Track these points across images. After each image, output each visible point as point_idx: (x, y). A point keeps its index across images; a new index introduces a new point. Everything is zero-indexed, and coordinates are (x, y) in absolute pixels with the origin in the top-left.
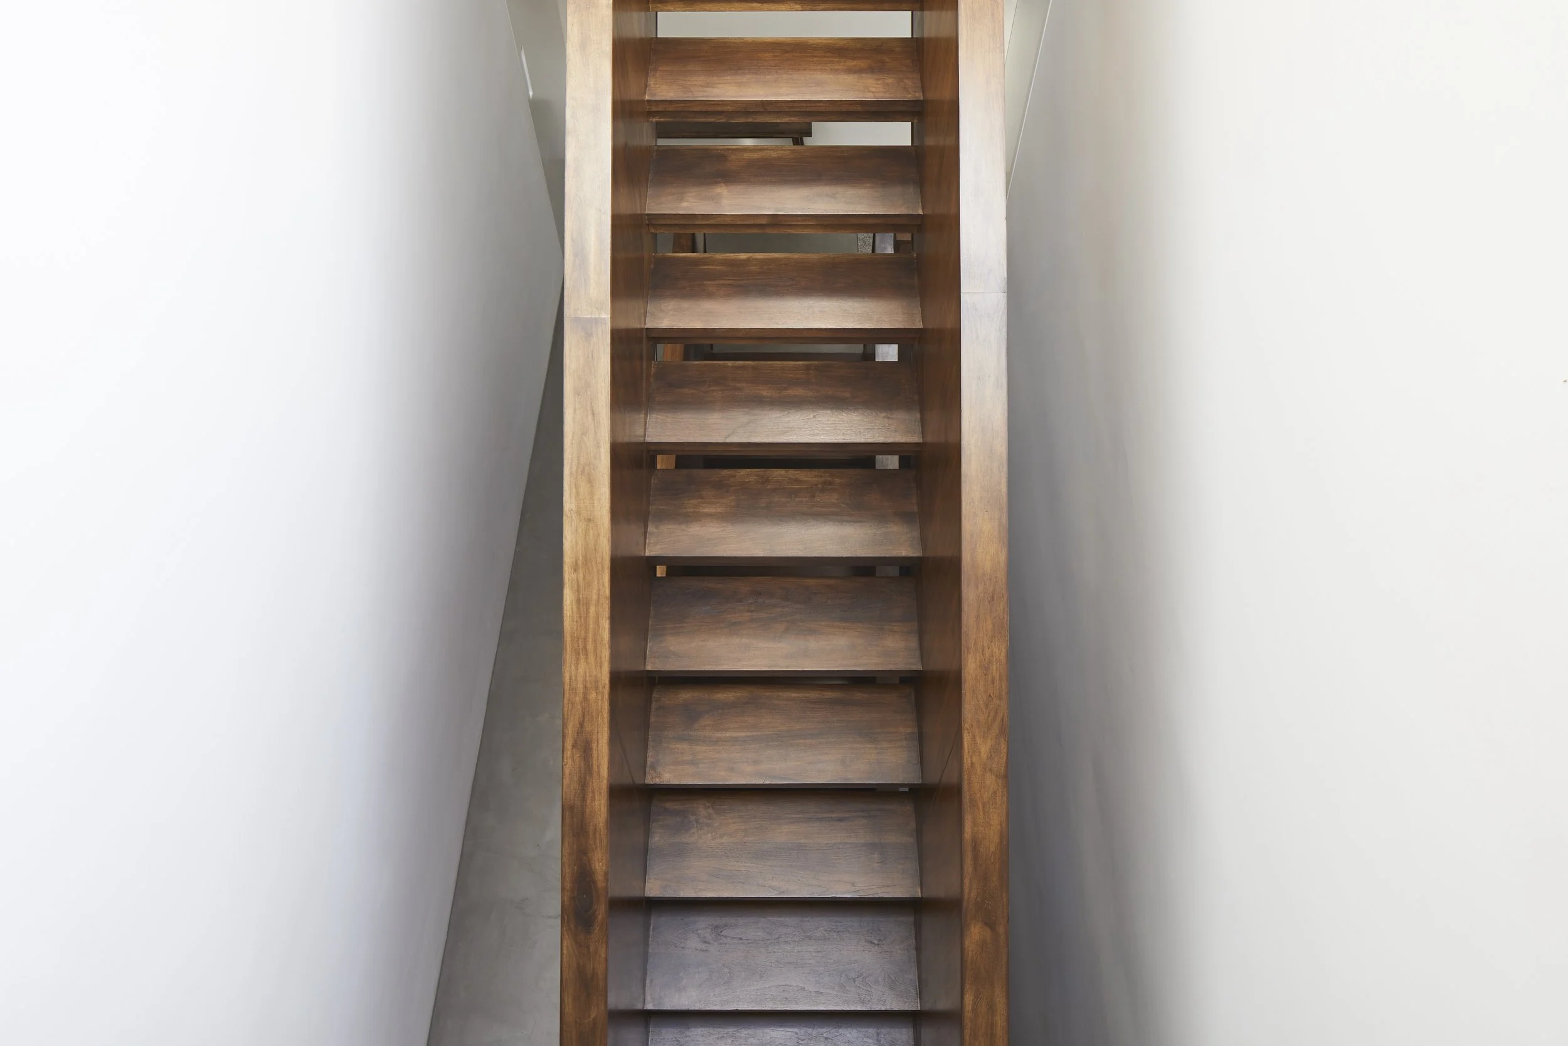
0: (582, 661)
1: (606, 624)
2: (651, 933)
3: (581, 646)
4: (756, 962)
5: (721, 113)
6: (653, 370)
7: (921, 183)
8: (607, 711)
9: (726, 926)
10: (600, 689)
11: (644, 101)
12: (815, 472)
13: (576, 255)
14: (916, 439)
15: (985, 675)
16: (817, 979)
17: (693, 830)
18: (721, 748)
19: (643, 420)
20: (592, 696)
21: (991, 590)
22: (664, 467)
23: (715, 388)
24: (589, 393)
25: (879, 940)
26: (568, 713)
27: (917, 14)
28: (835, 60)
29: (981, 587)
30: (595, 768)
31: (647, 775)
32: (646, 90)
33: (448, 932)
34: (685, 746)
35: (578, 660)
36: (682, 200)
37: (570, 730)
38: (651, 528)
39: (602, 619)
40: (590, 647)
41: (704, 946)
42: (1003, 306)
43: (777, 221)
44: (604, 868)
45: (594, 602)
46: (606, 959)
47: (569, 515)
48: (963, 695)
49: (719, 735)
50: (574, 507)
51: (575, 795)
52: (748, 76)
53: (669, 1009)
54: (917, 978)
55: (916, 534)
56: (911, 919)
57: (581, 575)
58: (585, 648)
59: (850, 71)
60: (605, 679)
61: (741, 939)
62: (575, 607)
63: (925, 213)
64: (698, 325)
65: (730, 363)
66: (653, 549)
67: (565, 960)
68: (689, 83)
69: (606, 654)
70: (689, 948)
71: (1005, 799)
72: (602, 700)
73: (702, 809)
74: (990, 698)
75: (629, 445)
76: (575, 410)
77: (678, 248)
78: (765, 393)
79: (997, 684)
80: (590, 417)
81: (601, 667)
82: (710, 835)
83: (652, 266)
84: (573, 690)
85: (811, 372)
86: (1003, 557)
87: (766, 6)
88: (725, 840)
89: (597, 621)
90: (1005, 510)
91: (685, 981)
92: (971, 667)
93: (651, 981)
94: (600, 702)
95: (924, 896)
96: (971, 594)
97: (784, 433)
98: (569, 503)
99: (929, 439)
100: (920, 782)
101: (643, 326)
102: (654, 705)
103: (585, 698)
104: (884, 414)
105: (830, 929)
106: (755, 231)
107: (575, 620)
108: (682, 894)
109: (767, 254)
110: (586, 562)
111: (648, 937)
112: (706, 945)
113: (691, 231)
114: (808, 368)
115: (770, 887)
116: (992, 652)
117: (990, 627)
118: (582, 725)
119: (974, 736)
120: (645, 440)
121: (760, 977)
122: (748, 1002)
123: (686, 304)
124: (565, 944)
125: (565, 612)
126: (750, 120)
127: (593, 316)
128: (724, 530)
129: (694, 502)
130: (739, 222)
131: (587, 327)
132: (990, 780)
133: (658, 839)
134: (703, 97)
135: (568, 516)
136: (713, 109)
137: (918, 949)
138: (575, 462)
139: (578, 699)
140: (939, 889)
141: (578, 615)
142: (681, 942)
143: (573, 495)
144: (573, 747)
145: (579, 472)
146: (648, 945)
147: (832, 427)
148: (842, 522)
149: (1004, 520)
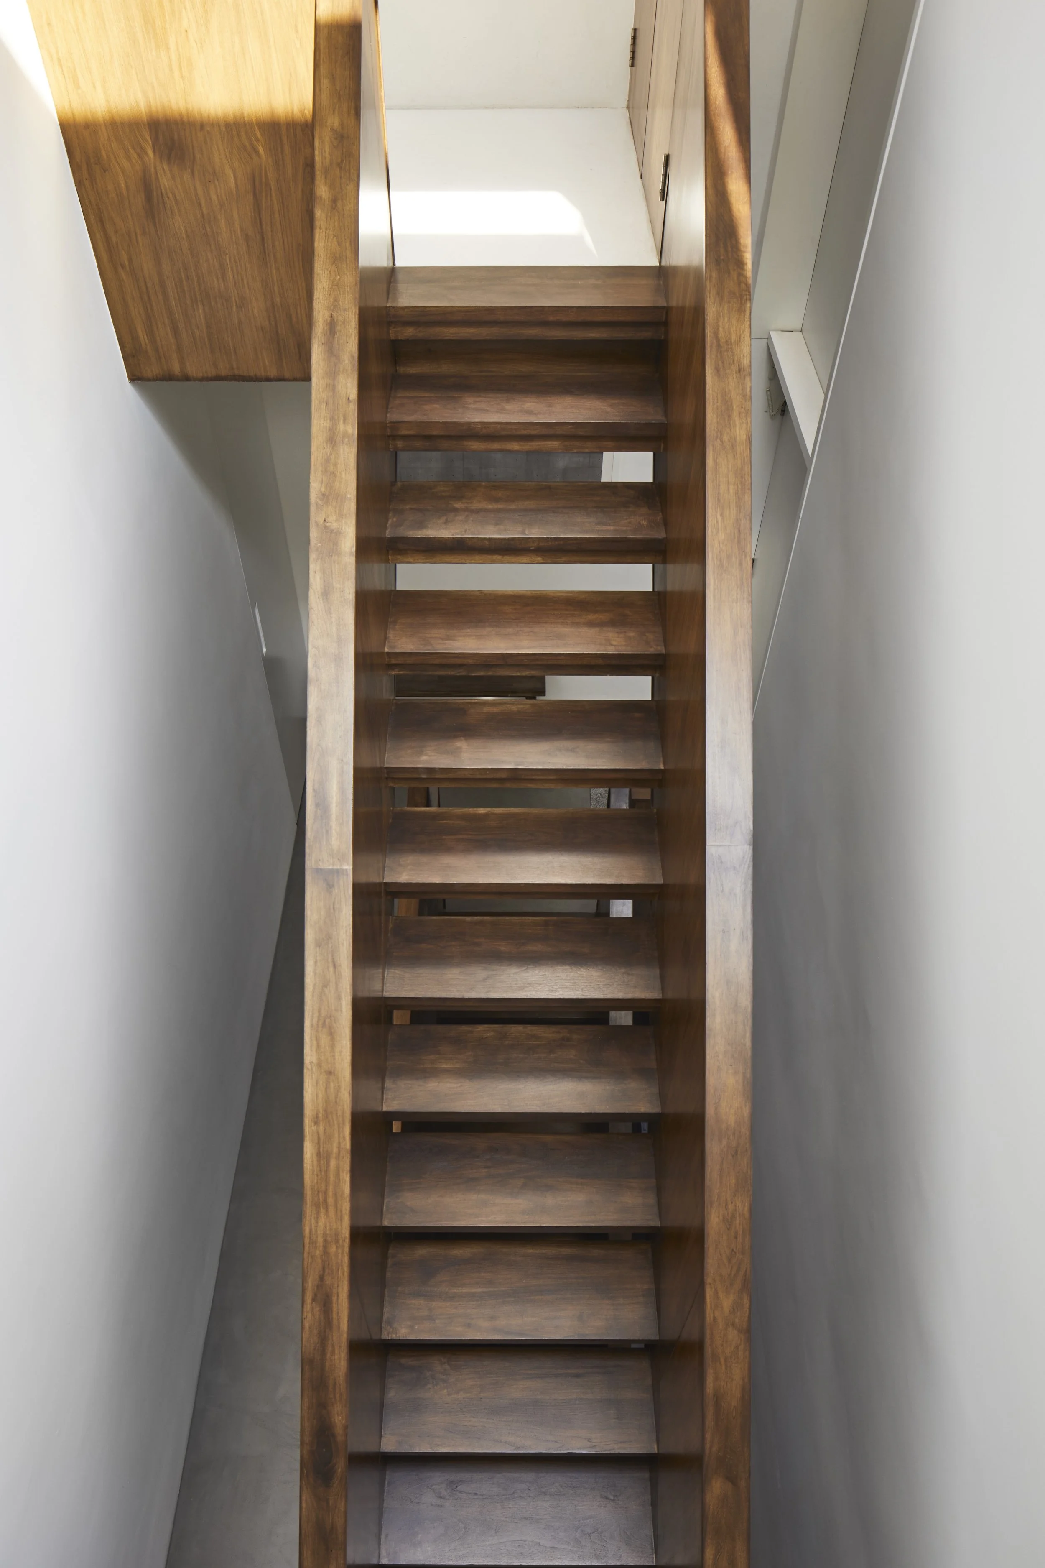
0: (322, 1215)
1: (346, 1178)
2: (386, 1488)
3: (321, 1200)
4: (492, 1517)
5: (461, 666)
6: (391, 926)
7: (662, 738)
8: (347, 1265)
9: (461, 1481)
10: (341, 1241)
11: (383, 653)
12: (553, 1028)
13: (317, 805)
14: (655, 995)
15: (729, 1229)
16: (553, 1534)
17: (429, 1386)
18: (458, 1303)
19: (381, 975)
20: (333, 1249)
21: (734, 1144)
22: (398, 1023)
23: (453, 943)
24: (330, 945)
25: (616, 1496)
26: (308, 1267)
27: (659, 567)
28: (576, 613)
29: (724, 1142)
30: (335, 1322)
31: (383, 1330)
32: (385, 642)
33: (180, 1487)
34: (421, 1302)
35: (318, 1213)
36: (421, 753)
37: (311, 1283)
38: (388, 1084)
39: (343, 1172)
40: (330, 1200)
41: (439, 1502)
42: (749, 859)
43: (516, 775)
44: (344, 1421)
45: (334, 1155)
46: (346, 1513)
47: (310, 1067)
48: (706, 1250)
49: (455, 1290)
50: (315, 1061)
51: (315, 1349)
52: (488, 629)
53: (404, 1563)
54: (652, 1534)
55: (655, 1090)
56: (647, 1475)
57: (321, 1128)
58: (325, 1200)
59: (591, 624)
60: (346, 1233)
61: (476, 1494)
62: (315, 1159)
63: (666, 768)
64: (437, 879)
65: (468, 919)
66: (391, 1105)
67: (304, 1513)
68: (429, 636)
69: (346, 1207)
70: (423, 1504)
71: (747, 1354)
72: (343, 1253)
73: (438, 1364)
74: (733, 1253)
75: (369, 999)
76: (316, 962)
77: (412, 803)
78: (503, 949)
79: (740, 1239)
80: (331, 969)
81: (341, 1220)
82: (446, 1391)
83: (390, 821)
84: (313, 1243)
85: (550, 927)
86: (746, 1111)
87: (506, 558)
88: (461, 1395)
89: (338, 1175)
90: (749, 1065)
91: (420, 1535)
92: (714, 1221)
93: (387, 1536)
94: (340, 1255)
95: (661, 1452)
96: (714, 1148)
97: (522, 988)
98: (310, 1056)
99: (670, 995)
100: (657, 1338)
101: (381, 881)
102: (390, 1262)
103: (326, 1252)
104: (623, 970)
105: (565, 1485)
106: (495, 785)
107: (315, 1173)
108: (417, 1450)
109: (506, 809)
110: (327, 1115)
111: (383, 1492)
112: (442, 1500)
113: (426, 786)
114: (546, 924)
115: (506, 1442)
116: (736, 1206)
117: (733, 1181)
118: (322, 1278)
119: (716, 1290)
120: (382, 995)
121: (496, 1532)
122: (484, 1557)
123: (424, 859)
124: (304, 1498)
125: (305, 1165)
126: (490, 673)
127: (335, 867)
128: (461, 1086)
129: (432, 1057)
130: (479, 776)
131: (329, 878)
132: (733, 1335)
133: (393, 1394)
134: (443, 649)
135: (308, 1069)
136: (452, 661)
137: (654, 1505)
138: (316, 1015)
139: (318, 1252)
140: (675, 1446)
141: (318, 1169)
142: (416, 1498)
143: (314, 1048)
144: (313, 1300)
145: (321, 1023)
146: (383, 1500)
147: (571, 983)
148: (580, 1078)
149: (749, 1075)
